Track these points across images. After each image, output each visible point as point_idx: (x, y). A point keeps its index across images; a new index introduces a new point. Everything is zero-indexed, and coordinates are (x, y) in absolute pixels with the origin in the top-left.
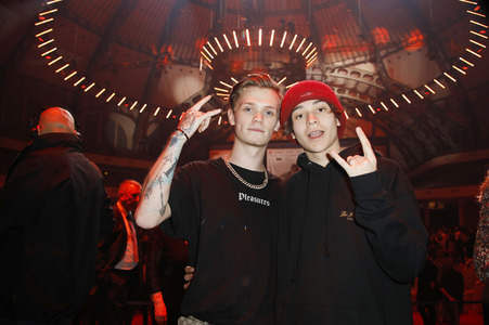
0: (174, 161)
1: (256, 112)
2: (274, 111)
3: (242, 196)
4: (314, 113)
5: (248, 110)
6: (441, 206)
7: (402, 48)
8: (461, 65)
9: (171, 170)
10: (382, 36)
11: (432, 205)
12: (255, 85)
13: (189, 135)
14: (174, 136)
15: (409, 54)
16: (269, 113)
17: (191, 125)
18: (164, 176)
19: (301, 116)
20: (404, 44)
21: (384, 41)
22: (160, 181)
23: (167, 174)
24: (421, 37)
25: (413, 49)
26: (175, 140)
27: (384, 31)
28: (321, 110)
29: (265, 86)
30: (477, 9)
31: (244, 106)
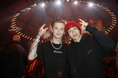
0: (37, 43)
1: (58, 29)
2: (63, 29)
3: (55, 51)
4: (74, 30)
5: (56, 29)
6: (109, 62)
7: (97, 24)
8: (111, 27)
9: (36, 45)
10: (92, 22)
11: (107, 62)
12: (58, 22)
13: (41, 36)
14: (37, 36)
15: (98, 26)
16: (62, 29)
17: (41, 33)
18: (35, 47)
19: (70, 32)
20: (97, 23)
21: (92, 23)
22: (34, 48)
23: (36, 46)
24: (101, 22)
25: (99, 24)
26: (37, 37)
27: (92, 21)
28: (75, 29)
29: (60, 22)
30: (113, 14)
31: (55, 28)
